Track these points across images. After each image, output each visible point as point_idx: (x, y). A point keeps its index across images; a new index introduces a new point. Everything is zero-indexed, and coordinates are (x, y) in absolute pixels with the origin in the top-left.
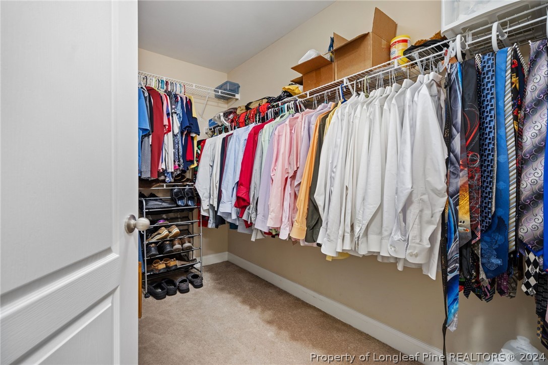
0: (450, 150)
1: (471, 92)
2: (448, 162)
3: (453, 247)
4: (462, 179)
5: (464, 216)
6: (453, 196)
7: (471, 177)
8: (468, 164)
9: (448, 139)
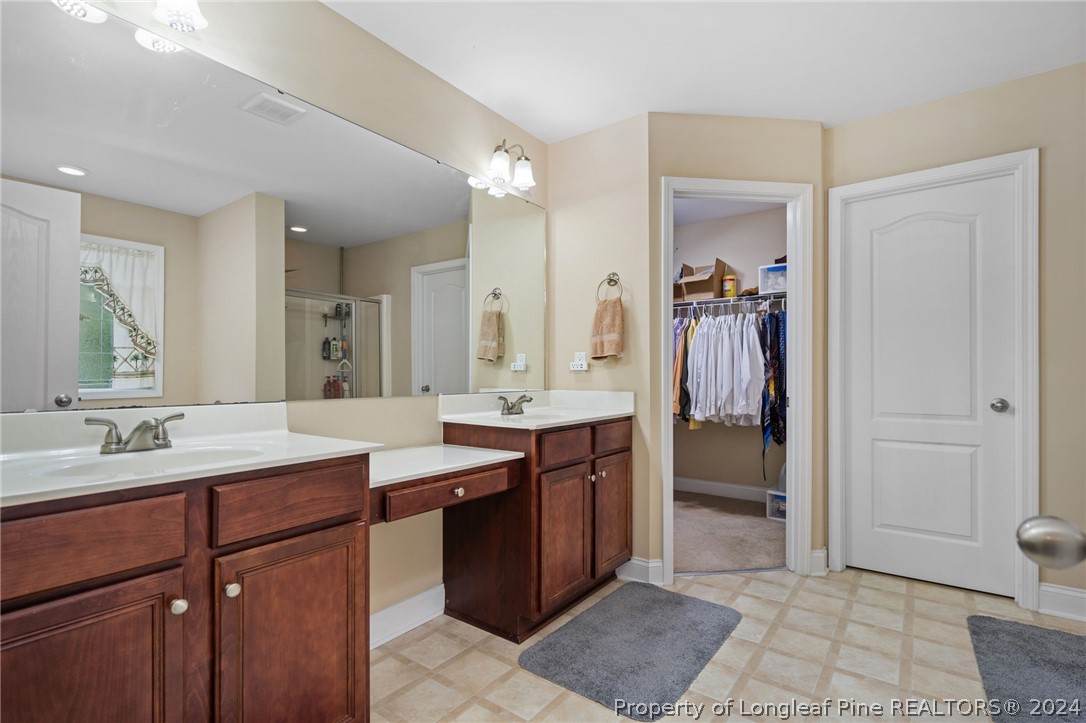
0: (766, 358)
1: (774, 330)
2: (765, 364)
3: (767, 408)
4: (771, 374)
5: (772, 392)
6: (767, 381)
7: (774, 373)
8: (773, 366)
9: (764, 353)
